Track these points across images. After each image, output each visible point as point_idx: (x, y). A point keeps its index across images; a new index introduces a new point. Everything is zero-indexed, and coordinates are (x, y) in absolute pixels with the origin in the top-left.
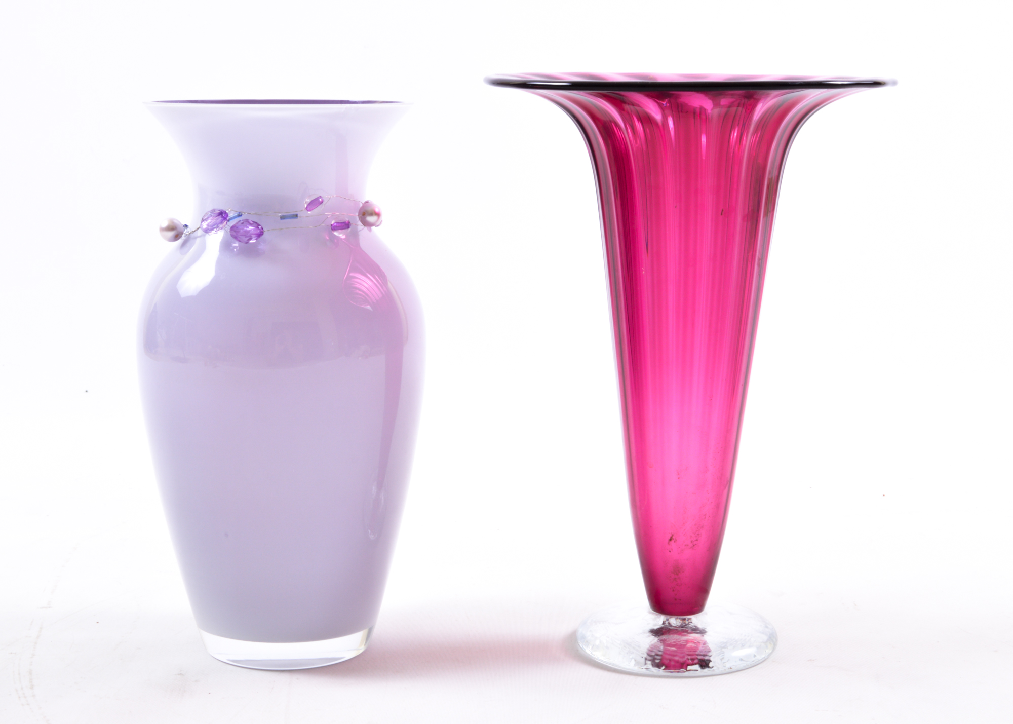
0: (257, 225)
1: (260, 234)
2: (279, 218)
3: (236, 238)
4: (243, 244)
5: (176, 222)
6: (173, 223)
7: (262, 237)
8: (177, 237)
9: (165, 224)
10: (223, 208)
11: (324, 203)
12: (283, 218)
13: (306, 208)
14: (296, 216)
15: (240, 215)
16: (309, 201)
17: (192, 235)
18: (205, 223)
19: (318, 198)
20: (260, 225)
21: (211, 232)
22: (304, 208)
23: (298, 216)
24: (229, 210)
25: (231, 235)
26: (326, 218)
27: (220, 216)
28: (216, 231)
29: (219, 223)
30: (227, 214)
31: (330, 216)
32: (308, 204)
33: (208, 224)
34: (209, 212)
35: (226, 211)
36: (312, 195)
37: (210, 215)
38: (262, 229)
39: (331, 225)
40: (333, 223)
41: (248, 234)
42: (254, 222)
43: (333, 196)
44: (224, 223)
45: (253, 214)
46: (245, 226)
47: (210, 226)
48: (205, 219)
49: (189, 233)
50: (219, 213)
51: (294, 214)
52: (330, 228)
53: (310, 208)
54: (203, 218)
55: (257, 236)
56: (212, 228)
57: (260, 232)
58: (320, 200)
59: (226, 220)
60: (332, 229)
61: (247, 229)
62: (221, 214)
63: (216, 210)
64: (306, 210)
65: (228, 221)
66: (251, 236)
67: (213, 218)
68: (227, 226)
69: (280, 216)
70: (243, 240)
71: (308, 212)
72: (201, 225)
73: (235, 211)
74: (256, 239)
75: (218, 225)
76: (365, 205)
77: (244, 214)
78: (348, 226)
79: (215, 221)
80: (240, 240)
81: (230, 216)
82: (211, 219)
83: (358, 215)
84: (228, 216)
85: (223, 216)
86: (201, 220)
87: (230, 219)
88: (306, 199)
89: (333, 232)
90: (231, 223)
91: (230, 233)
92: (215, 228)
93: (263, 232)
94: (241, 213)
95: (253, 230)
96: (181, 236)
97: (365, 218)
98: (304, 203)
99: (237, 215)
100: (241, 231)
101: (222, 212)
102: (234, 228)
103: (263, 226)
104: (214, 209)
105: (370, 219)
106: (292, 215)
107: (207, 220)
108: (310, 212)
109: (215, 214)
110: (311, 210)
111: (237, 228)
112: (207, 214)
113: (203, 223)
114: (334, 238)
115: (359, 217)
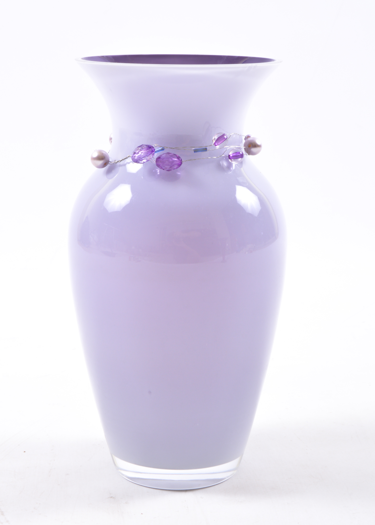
0: (178, 158)
1: (180, 165)
2: (194, 152)
3: (158, 165)
4: (165, 171)
5: (104, 152)
6: (103, 154)
7: (182, 166)
8: (105, 165)
9: (95, 155)
10: (150, 144)
12: (196, 151)
13: (215, 143)
14: (205, 150)
15: (163, 149)
16: (216, 137)
18: (136, 155)
19: (224, 135)
20: (180, 157)
21: (140, 162)
22: (213, 143)
23: (207, 149)
24: (156, 145)
25: (156, 164)
26: (225, 150)
27: (148, 149)
28: (145, 161)
29: (147, 155)
30: (153, 148)
31: (228, 149)
32: (216, 140)
33: (138, 156)
34: (138, 148)
35: (153, 146)
36: (218, 134)
37: (140, 150)
38: (181, 160)
39: (229, 156)
40: (231, 153)
41: (172, 164)
42: (175, 155)
43: (232, 134)
44: (150, 156)
45: (173, 148)
46: (169, 158)
47: (140, 158)
48: (136, 152)
49: (116, 162)
50: (148, 147)
51: (204, 148)
52: (228, 157)
53: (217, 144)
54: (135, 152)
55: (178, 166)
56: (141, 159)
57: (180, 162)
58: (225, 137)
59: (152, 153)
60: (229, 158)
61: (171, 160)
62: (149, 148)
63: (144, 146)
64: (214, 145)
65: (154, 153)
66: (173, 166)
67: (143, 152)
68: (152, 158)
69: (194, 150)
70: (166, 168)
71: (217, 147)
72: (133, 157)
73: (160, 146)
74: (177, 168)
75: (146, 157)
76: (249, 139)
77: (167, 148)
78: (242, 156)
79: (144, 154)
80: (164, 169)
81: (156, 149)
82: (141, 153)
83: (244, 146)
84: (154, 150)
85: (151, 149)
86: (133, 153)
87: (156, 152)
88: (214, 136)
89: (230, 160)
90: (156, 155)
91: (155, 163)
92: (143, 159)
93: (182, 162)
94: (164, 148)
95: (176, 161)
96: (108, 164)
97: (250, 149)
98: (213, 139)
99: (161, 149)
100: (167, 161)
101: (150, 146)
102: (158, 158)
103: (182, 157)
104: (143, 145)
105: (253, 150)
106: (202, 148)
107: (138, 153)
108: (218, 147)
109: (144, 148)
110: (218, 145)
111: (163, 159)
112: (138, 149)
113: (135, 155)
114: (230, 165)
115: (244, 148)
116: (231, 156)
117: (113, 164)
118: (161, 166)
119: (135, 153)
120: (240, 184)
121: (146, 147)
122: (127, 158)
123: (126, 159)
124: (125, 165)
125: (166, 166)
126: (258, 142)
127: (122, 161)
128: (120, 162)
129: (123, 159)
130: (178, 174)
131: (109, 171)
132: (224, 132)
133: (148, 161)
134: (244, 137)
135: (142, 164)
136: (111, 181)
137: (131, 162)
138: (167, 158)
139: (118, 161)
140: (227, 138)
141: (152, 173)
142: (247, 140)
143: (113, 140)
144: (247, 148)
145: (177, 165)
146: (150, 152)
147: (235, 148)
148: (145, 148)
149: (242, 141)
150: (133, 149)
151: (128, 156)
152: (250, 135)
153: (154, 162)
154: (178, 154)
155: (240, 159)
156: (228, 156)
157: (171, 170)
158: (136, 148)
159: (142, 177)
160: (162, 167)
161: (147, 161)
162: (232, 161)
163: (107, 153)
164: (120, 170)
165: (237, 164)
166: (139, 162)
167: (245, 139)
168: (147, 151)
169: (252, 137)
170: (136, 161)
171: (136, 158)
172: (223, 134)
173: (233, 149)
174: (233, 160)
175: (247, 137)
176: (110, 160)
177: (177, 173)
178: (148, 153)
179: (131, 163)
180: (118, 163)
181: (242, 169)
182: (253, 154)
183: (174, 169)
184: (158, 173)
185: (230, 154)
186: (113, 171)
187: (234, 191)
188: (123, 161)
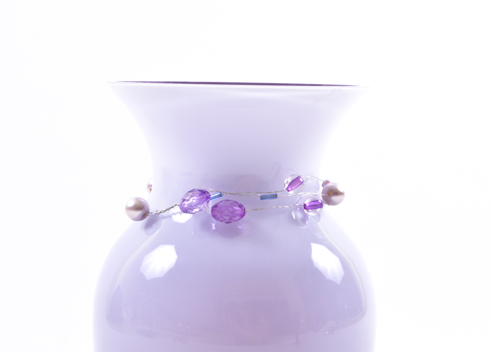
0: (241, 206)
1: (242, 215)
2: (260, 199)
3: (214, 216)
4: (223, 224)
5: (142, 200)
6: (141, 202)
7: (244, 217)
8: (144, 216)
9: (132, 204)
10: (203, 188)
11: (304, 182)
12: (262, 198)
13: (287, 188)
14: (275, 196)
15: (220, 196)
16: (290, 180)
17: (161, 215)
18: (186, 203)
19: (299, 178)
20: (243, 206)
21: (191, 211)
22: (285, 188)
23: (278, 196)
24: (212, 190)
25: (211, 215)
26: (299, 198)
27: (201, 195)
28: (196, 211)
29: (200, 202)
30: (209, 193)
31: (303, 196)
32: (289, 183)
33: (189, 204)
34: (189, 193)
35: (208, 191)
36: (293, 175)
37: (191, 196)
38: (245, 210)
39: (305, 205)
40: (307, 202)
41: (232, 214)
42: (236, 202)
43: (309, 177)
44: (204, 204)
45: (234, 194)
46: (229, 207)
47: (191, 206)
48: (186, 199)
49: (158, 213)
50: (201, 192)
51: (273, 194)
52: (303, 207)
53: (291, 188)
54: (184, 198)
55: (240, 217)
56: (192, 208)
57: (243, 212)
58: (301, 180)
59: (207, 200)
60: (305, 208)
61: (231, 209)
62: (203, 193)
63: (195, 191)
64: (286, 190)
65: (209, 201)
66: (235, 216)
67: (195, 199)
68: (207, 207)
69: (261, 196)
70: (225, 220)
71: (289, 192)
72: (181, 205)
73: (217, 191)
74: (238, 220)
75: (198, 205)
76: (328, 185)
77: (226, 194)
78: (321, 206)
79: (197, 201)
80: (221, 221)
81: (211, 195)
82: (192, 200)
83: (322, 193)
84: (210, 196)
85: (205, 195)
86: (182, 200)
87: (212, 199)
88: (287, 178)
89: (305, 211)
90: (211, 203)
91: (211, 213)
92: (195, 208)
93: (245, 212)
94: (222, 193)
95: (238, 210)
96: (147, 216)
97: (330, 197)
98: (285, 182)
99: (219, 195)
100: (226, 211)
101: (204, 191)
102: (215, 207)
103: (245, 206)
104: (194, 189)
105: (335, 198)
106: (271, 195)
107: (188, 200)
108: (291, 192)
109: (195, 194)
110: (292, 190)
111: (220, 208)
112: (187, 196)
113: (184, 203)
114: (305, 218)
115: (323, 196)
116: (307, 205)
117: (155, 215)
118: (218, 216)
119: (184, 200)
120: (317, 241)
121: (199, 192)
122: (173, 207)
123: (172, 209)
124: (170, 216)
125: (225, 217)
126: (340, 189)
127: (166, 211)
128: (164, 212)
129: (168, 208)
130: (240, 228)
131: (148, 225)
132: (299, 175)
133: (201, 210)
134: (321, 183)
135: (192, 215)
136: (151, 238)
137: (178, 213)
138: (225, 207)
139: (161, 212)
140: (303, 182)
141: (205, 226)
142: (326, 186)
143: (152, 188)
144: (327, 196)
145: (239, 215)
146: (205, 199)
147: (312, 196)
148: (197, 194)
149: (319, 187)
150: (181, 196)
151: (174, 204)
152: (329, 180)
153: (209, 212)
154: (240, 202)
155: (319, 210)
156: (303, 205)
157: (231, 222)
158: (185, 194)
159: (193, 233)
160: (219, 218)
161: (199, 210)
162: (308, 211)
163: (147, 201)
164: (163, 223)
165: (313, 216)
166: (189, 212)
167: (323, 185)
168: (201, 197)
169: (331, 182)
170: (185, 211)
171: (186, 206)
172: (298, 176)
173: (309, 197)
174: (310, 210)
175: (326, 182)
176: (150, 211)
177: (238, 227)
178: (201, 200)
179: (178, 215)
180: (161, 213)
181: (319, 223)
182: (334, 203)
183: (235, 221)
184: (213, 227)
185: (305, 203)
186: (153, 225)
187: (309, 250)
188: (168, 211)
